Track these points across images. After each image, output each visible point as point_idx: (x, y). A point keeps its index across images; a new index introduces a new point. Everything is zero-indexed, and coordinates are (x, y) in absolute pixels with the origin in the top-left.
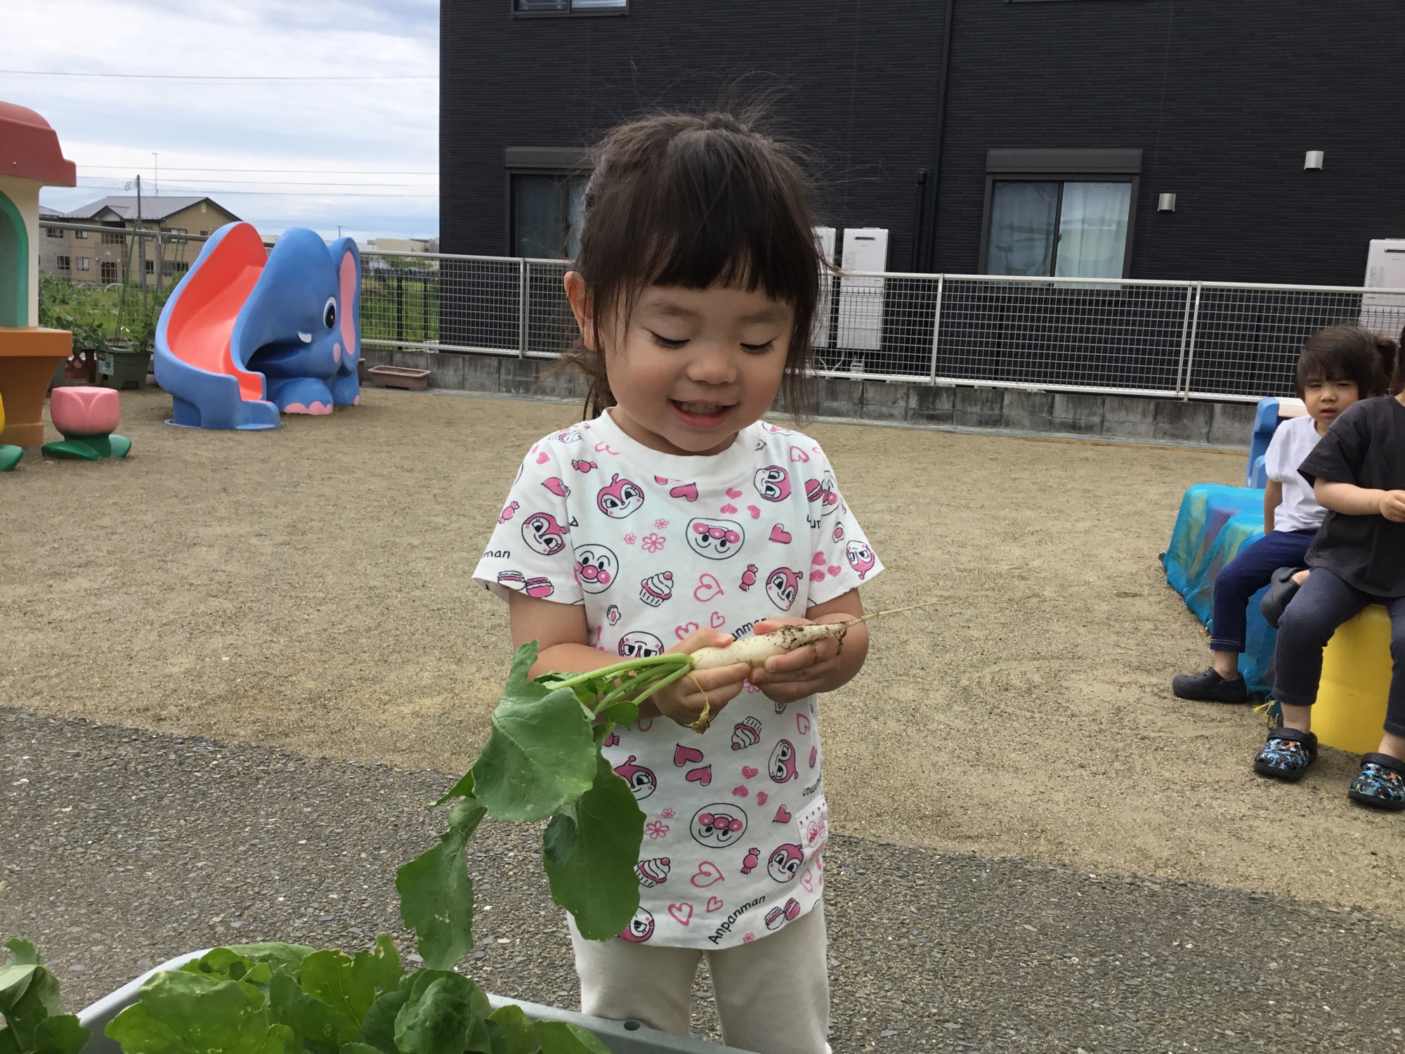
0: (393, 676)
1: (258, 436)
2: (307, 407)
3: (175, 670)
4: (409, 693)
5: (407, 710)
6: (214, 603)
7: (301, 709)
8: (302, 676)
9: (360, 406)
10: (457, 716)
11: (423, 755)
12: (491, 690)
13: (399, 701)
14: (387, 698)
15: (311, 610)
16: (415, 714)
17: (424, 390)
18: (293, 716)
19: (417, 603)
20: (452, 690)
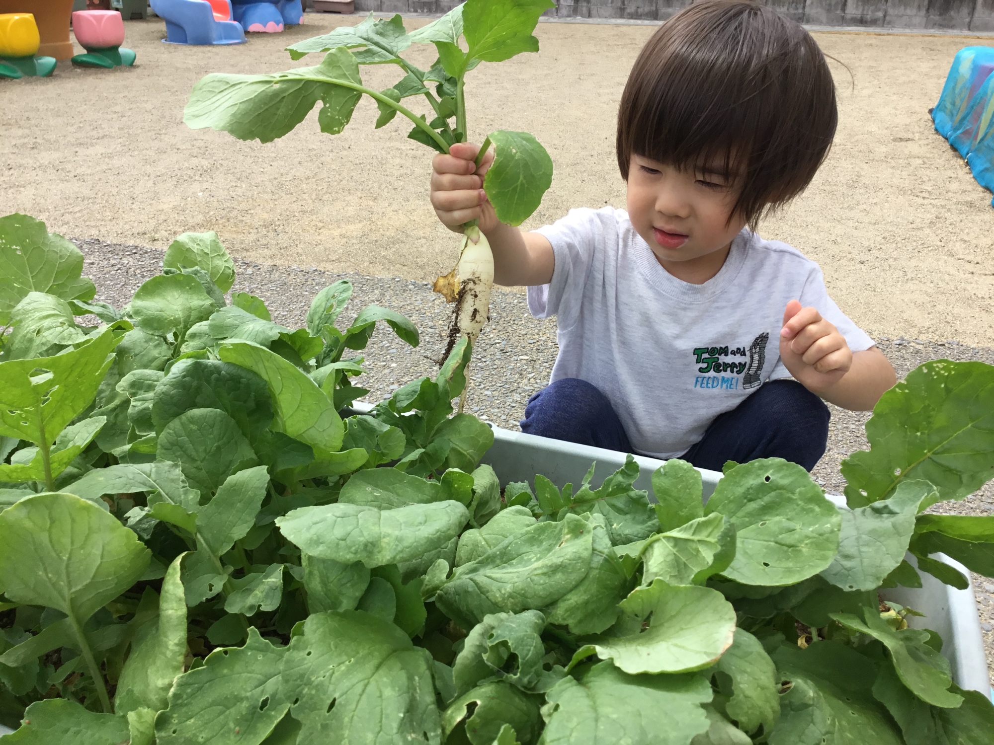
0: (325, 209)
1: (230, 49)
2: (265, 26)
3: (165, 207)
4: (337, 221)
5: (336, 233)
6: (194, 162)
7: (258, 232)
8: (258, 210)
9: (304, 25)
10: (373, 237)
11: (348, 264)
12: (399, 219)
13: (330, 227)
14: (321, 225)
15: (266, 165)
16: (342, 236)
17: (351, 13)
18: (252, 237)
19: (344, 160)
20: (370, 219)
